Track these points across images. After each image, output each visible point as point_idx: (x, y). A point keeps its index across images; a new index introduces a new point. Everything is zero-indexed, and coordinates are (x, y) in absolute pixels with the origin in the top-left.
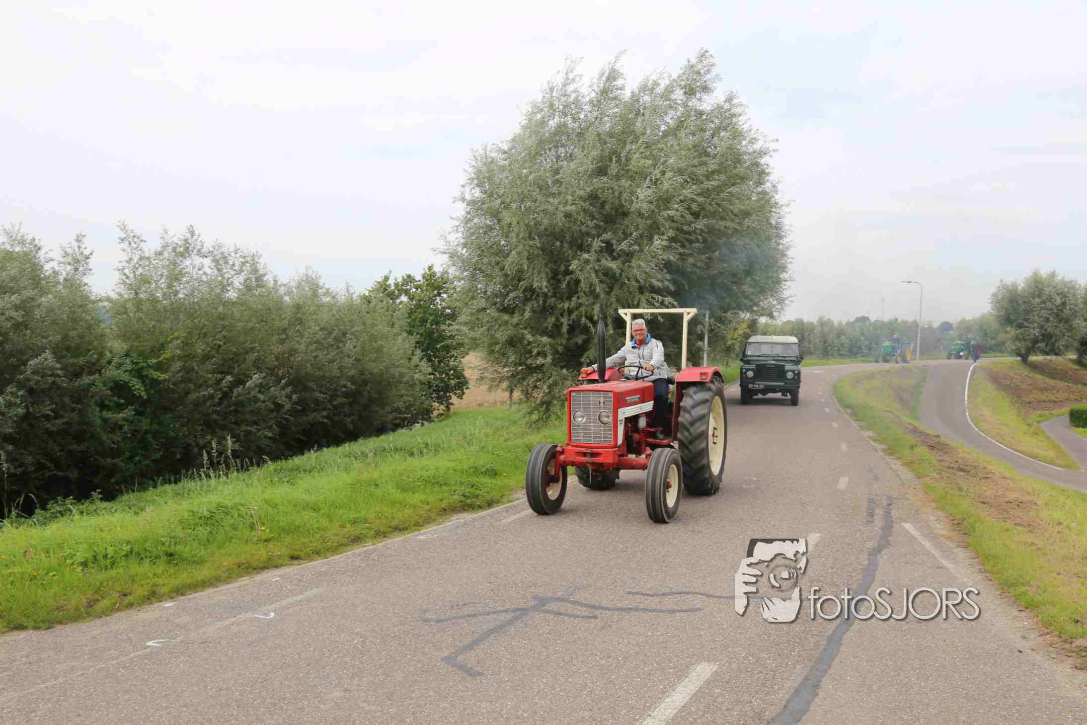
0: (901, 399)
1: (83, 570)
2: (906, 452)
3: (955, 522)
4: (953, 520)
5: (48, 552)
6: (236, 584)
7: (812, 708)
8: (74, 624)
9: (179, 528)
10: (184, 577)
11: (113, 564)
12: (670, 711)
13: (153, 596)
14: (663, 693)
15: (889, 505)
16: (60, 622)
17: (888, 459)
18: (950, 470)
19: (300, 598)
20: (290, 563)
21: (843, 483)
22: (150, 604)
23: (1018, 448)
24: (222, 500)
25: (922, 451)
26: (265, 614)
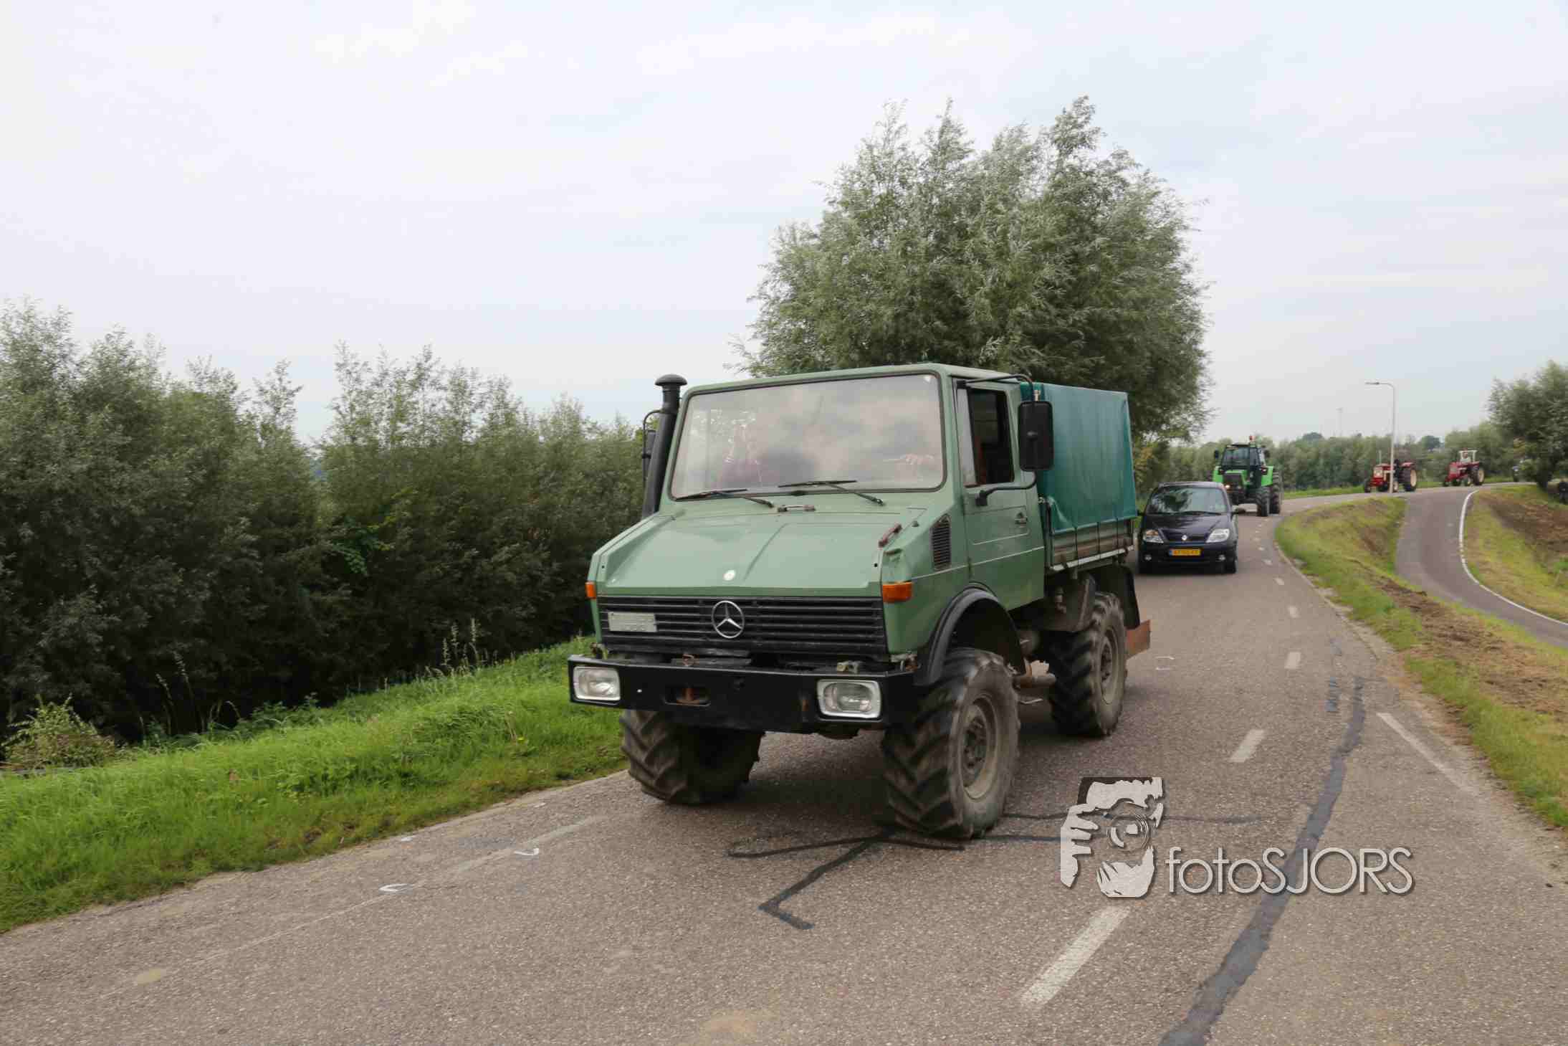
0: (1370, 543)
1: (298, 796)
2: (1382, 615)
3: (1452, 710)
4: (1448, 708)
5: (255, 773)
6: (491, 812)
7: (1260, 967)
8: (290, 864)
9: (415, 741)
10: (424, 803)
11: (334, 788)
12: (1066, 972)
13: (385, 829)
14: (1056, 949)
15: (1358, 689)
16: (274, 862)
17: (1357, 627)
18: (1442, 639)
19: (571, 828)
20: (556, 783)
21: (1293, 660)
22: (384, 838)
23: (1538, 606)
24: (466, 703)
25: (1402, 614)
26: (527, 851)
